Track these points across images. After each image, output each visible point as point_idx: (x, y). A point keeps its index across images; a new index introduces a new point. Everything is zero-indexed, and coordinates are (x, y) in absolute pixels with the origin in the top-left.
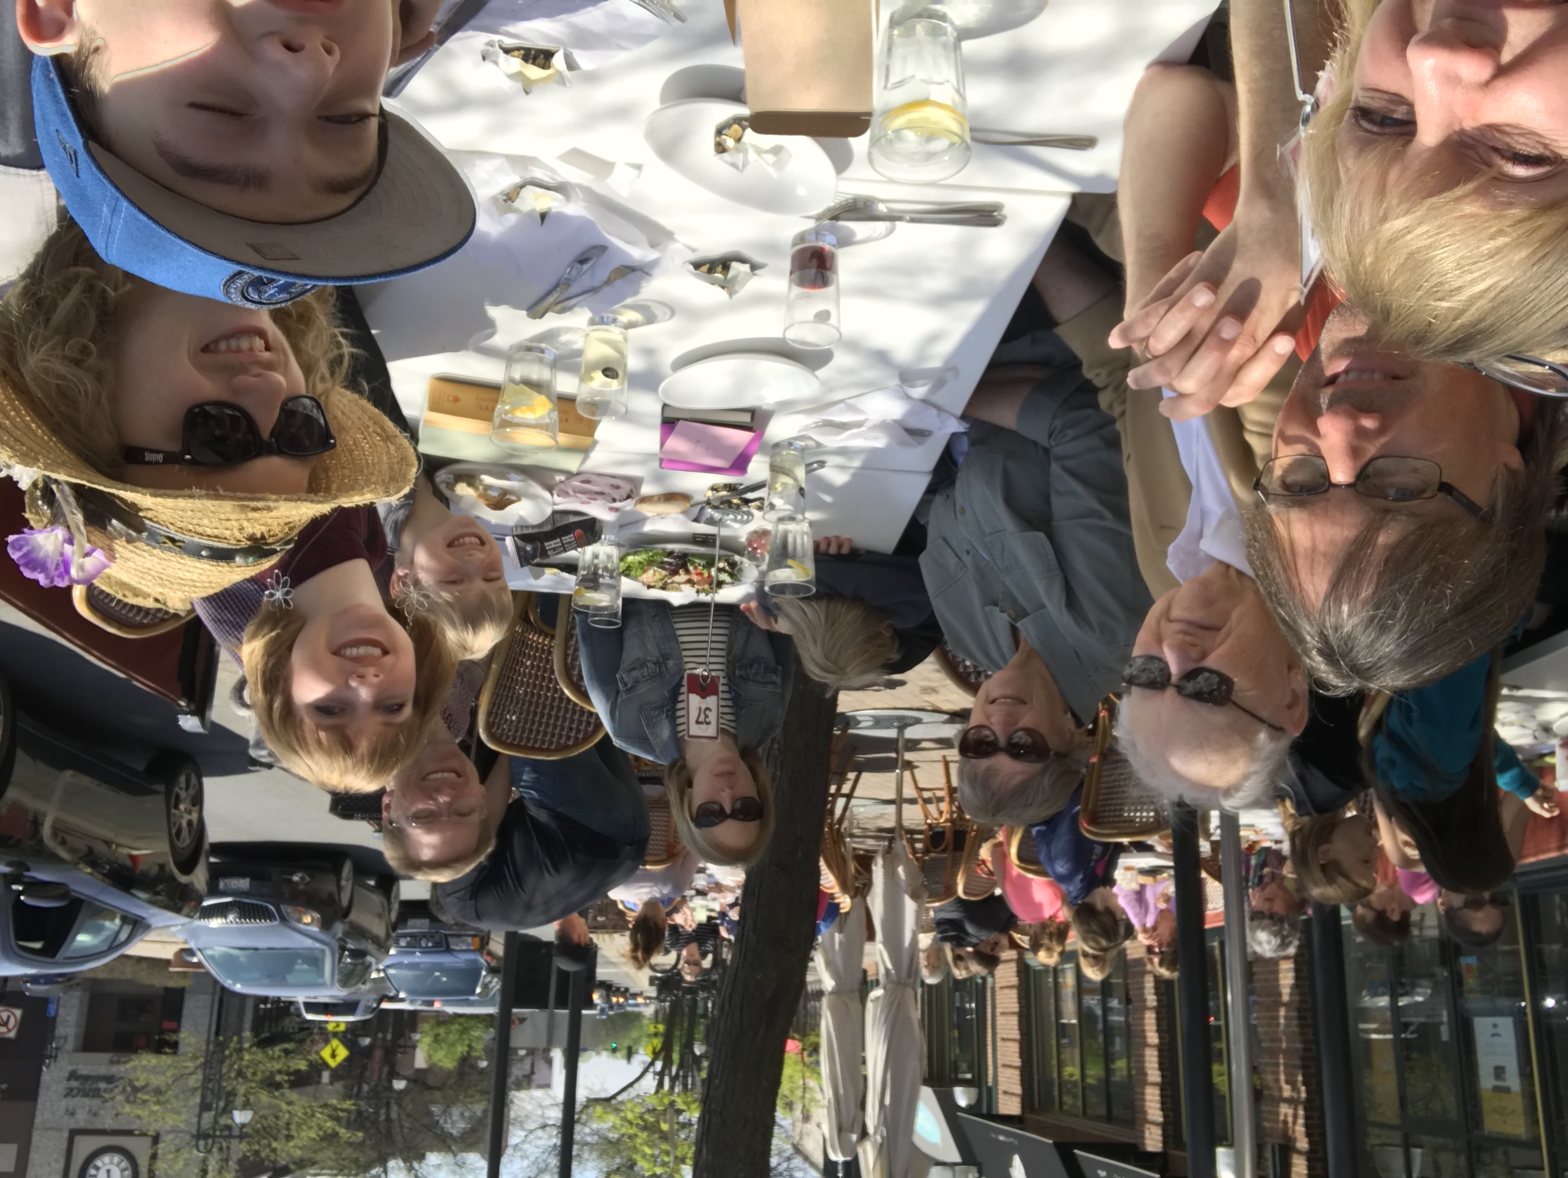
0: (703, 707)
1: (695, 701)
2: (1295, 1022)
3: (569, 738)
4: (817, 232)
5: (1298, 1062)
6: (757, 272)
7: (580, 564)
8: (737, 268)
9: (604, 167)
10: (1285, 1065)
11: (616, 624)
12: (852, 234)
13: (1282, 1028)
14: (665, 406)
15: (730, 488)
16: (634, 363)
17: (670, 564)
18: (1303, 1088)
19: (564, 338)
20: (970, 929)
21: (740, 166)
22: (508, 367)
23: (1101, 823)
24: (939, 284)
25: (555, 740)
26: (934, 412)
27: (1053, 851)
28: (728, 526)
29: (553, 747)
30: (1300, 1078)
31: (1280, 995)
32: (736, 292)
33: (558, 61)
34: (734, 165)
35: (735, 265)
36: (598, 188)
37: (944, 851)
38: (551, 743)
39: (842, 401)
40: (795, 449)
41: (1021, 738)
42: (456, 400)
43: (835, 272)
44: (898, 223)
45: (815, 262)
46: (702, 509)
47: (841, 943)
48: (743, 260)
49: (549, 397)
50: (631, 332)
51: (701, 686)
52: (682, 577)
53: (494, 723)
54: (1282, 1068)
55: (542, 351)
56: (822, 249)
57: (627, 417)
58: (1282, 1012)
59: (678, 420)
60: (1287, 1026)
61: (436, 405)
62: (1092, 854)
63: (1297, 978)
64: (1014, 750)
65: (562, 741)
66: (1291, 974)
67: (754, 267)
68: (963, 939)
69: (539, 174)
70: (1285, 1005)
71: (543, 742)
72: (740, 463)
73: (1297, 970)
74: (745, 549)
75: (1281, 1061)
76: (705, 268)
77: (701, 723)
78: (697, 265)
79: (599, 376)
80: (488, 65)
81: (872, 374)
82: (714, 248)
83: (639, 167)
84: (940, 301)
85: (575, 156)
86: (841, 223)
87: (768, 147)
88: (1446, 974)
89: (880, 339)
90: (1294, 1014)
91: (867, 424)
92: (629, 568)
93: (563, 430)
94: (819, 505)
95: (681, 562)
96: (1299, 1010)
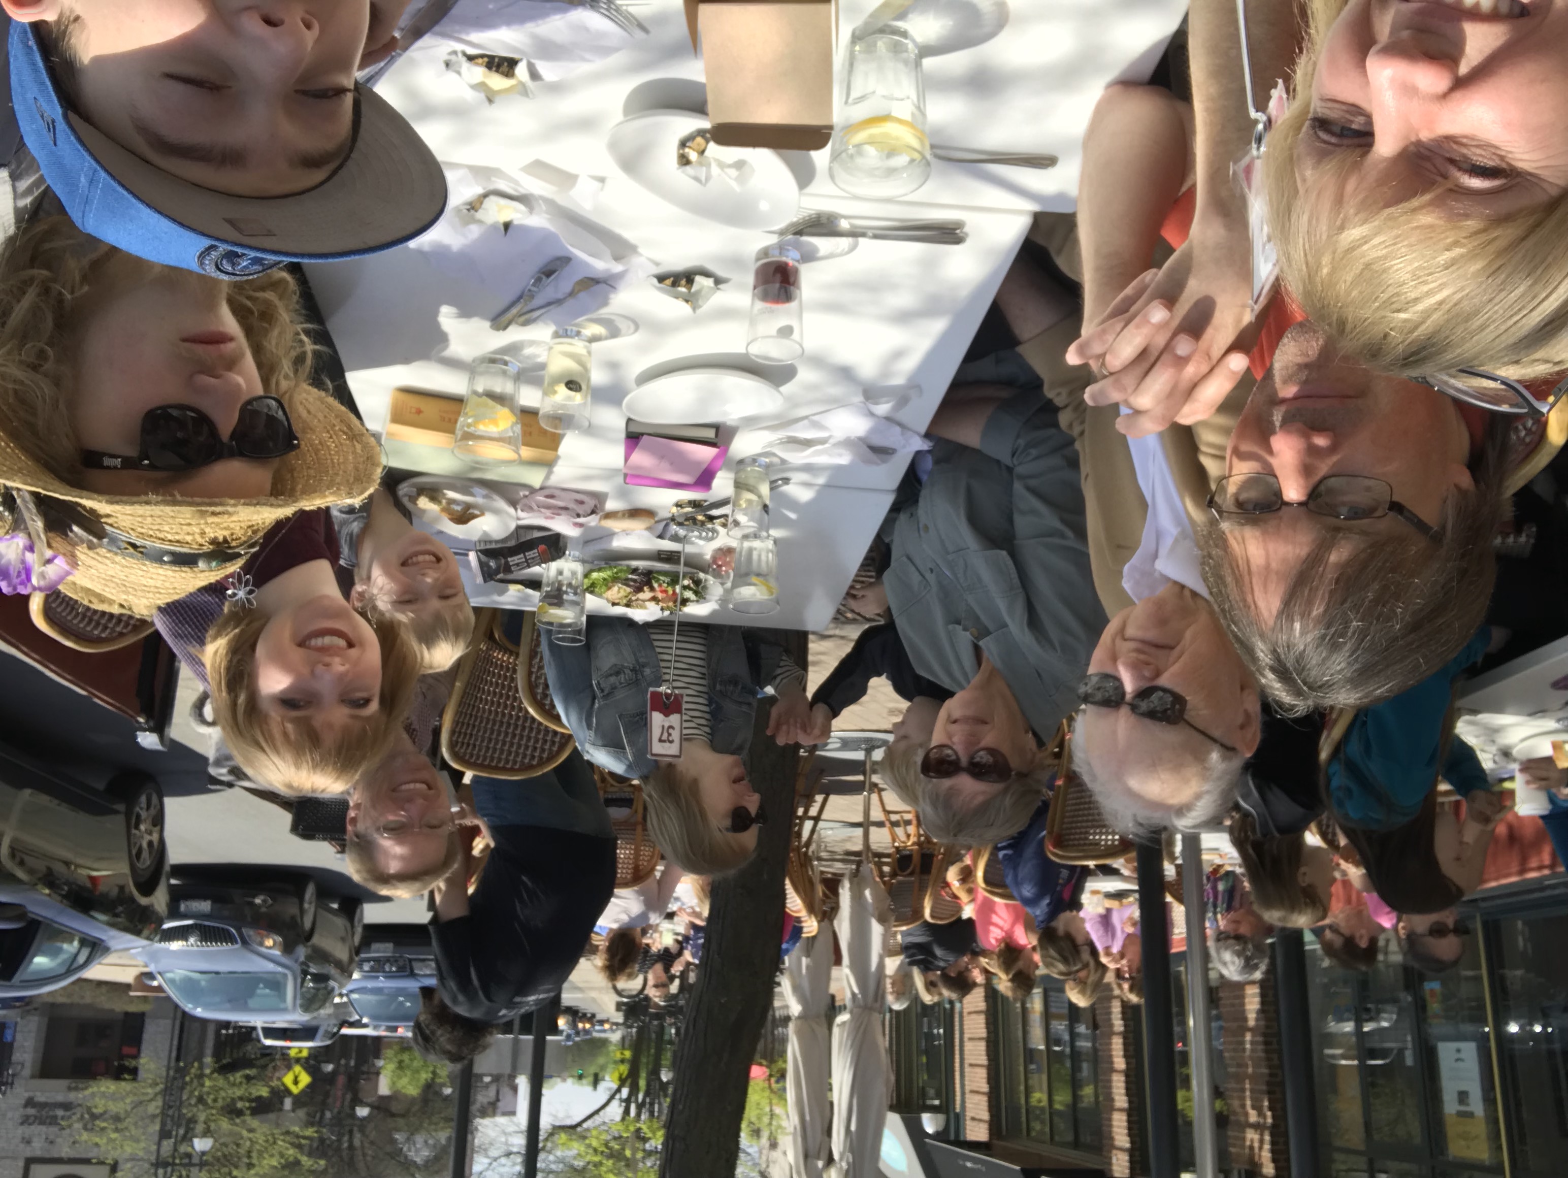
0: (666, 725)
1: (657, 719)
2: (1261, 1047)
3: (533, 757)
4: (781, 247)
5: (1264, 1088)
6: (720, 286)
7: (545, 580)
8: (701, 282)
9: (567, 179)
10: (1252, 1091)
11: (580, 641)
12: (815, 249)
13: (1248, 1053)
14: (629, 420)
15: (695, 504)
16: (598, 377)
17: (634, 581)
18: (1269, 1114)
19: (527, 351)
20: (938, 952)
21: (703, 179)
22: (472, 379)
23: (1068, 846)
24: (903, 300)
25: (519, 759)
26: (898, 429)
27: (1020, 875)
28: (693, 543)
29: (517, 766)
30: (1266, 1103)
31: (1245, 1019)
32: (700, 307)
33: (521, 70)
34: (697, 179)
35: (699, 279)
36: (561, 200)
37: (911, 874)
38: (515, 762)
39: (806, 417)
40: (759, 466)
41: (983, 757)
42: (419, 412)
43: (799, 288)
44: (861, 240)
45: (778, 277)
46: (667, 525)
47: (808, 967)
48: (706, 274)
49: (512, 409)
50: (595, 345)
51: (665, 704)
52: (646, 594)
53: (457, 742)
54: (1248, 1093)
55: (506, 363)
56: (786, 264)
57: (591, 430)
58: (1248, 1037)
59: (642, 434)
60: (1252, 1050)
61: (398, 417)
62: (1058, 878)
63: (1263, 1003)
64: (977, 770)
65: (527, 761)
66: (1257, 999)
67: (718, 281)
68: (931, 963)
69: (503, 186)
70: (1250, 1029)
71: (507, 762)
72: (705, 479)
73: (1263, 995)
74: (709, 566)
75: (1248, 1086)
76: (669, 282)
77: (664, 741)
78: (661, 279)
79: (562, 390)
80: (452, 75)
81: (837, 390)
82: (678, 262)
83: (602, 180)
84: (903, 317)
85: (539, 168)
86: (805, 239)
87: (730, 162)
88: (1410, 999)
89: (845, 355)
90: (1259, 1039)
91: (832, 441)
92: (593, 585)
93: (526, 444)
94: (785, 523)
95: (646, 579)
96: (1265, 1035)
